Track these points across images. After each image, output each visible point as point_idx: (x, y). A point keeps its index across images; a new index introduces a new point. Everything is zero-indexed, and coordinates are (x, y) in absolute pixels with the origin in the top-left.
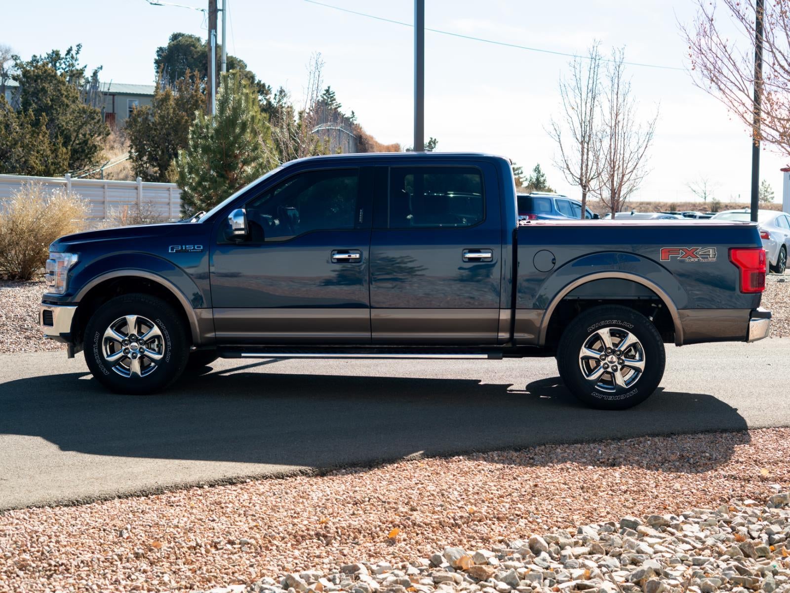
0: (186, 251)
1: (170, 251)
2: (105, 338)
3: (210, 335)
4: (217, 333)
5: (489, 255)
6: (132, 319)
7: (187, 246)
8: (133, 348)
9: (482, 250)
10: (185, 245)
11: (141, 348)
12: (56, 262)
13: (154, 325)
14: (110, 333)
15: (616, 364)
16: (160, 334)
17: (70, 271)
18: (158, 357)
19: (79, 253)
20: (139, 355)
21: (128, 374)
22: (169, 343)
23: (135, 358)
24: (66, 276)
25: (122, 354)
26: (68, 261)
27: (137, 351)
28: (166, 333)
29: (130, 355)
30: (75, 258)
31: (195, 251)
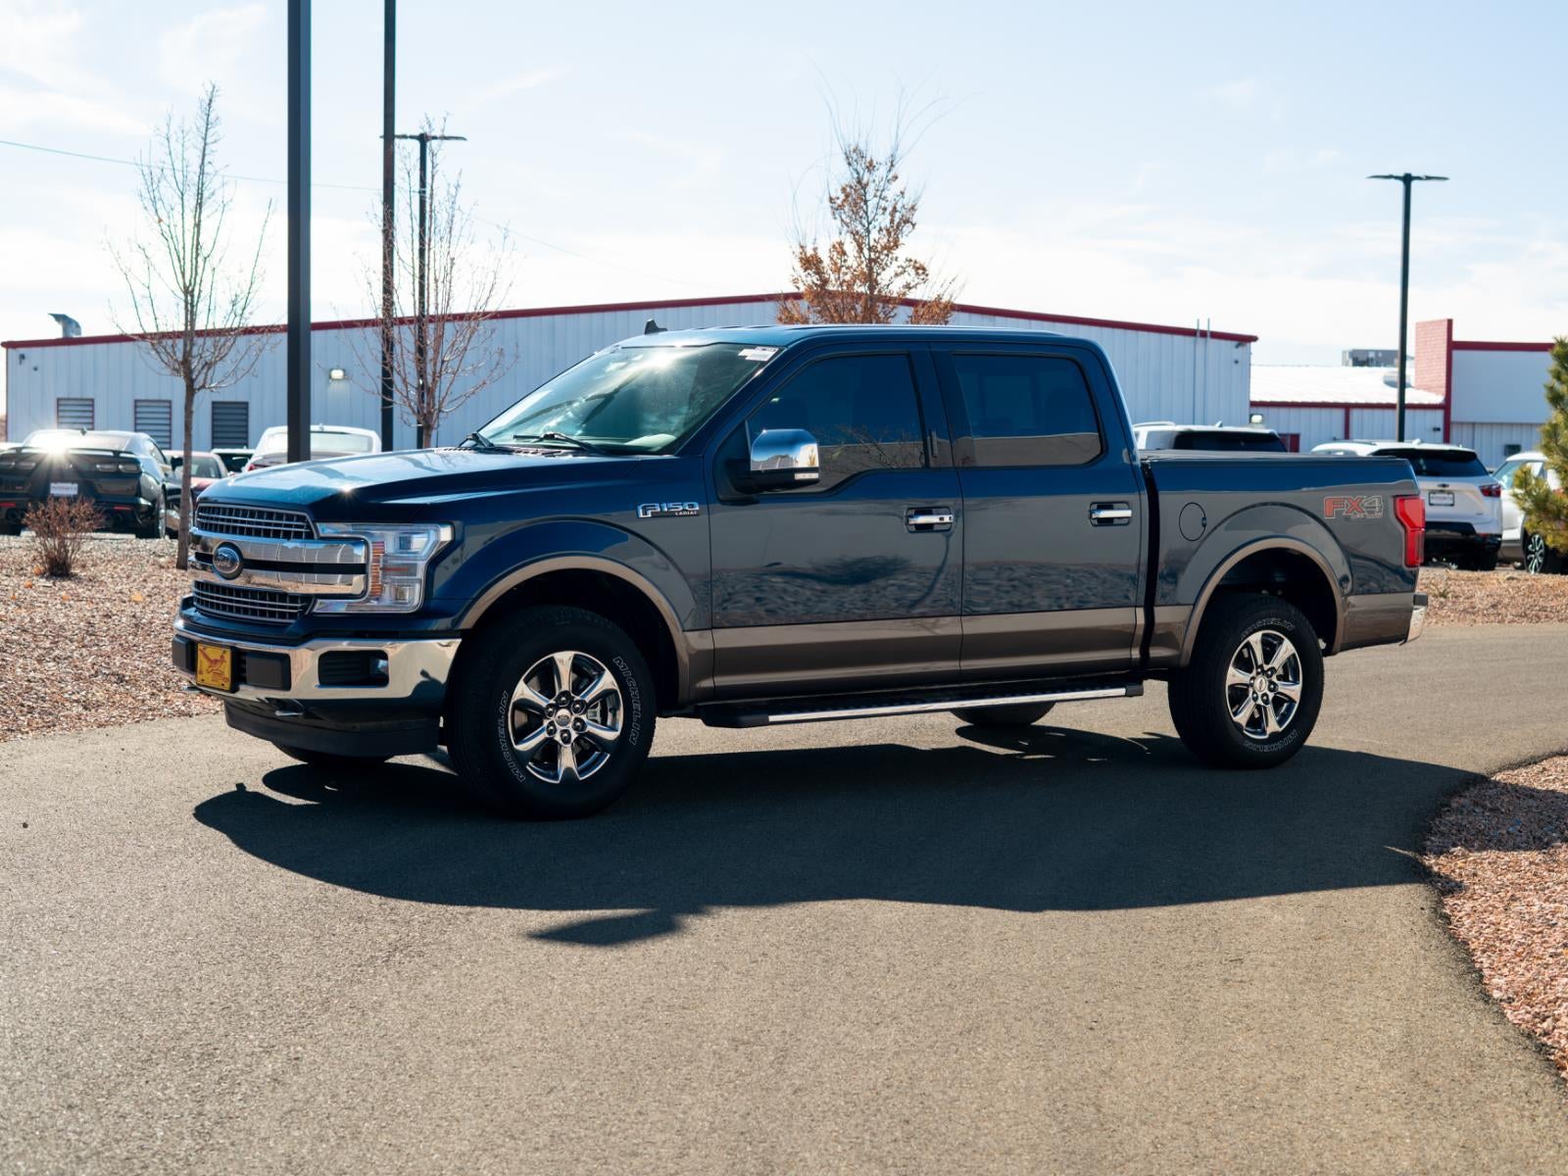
0: (670, 515)
1: (641, 516)
2: (514, 704)
3: (707, 683)
4: (717, 679)
5: (1128, 513)
6: (564, 659)
7: (671, 505)
8: (564, 722)
9: (1115, 505)
10: (667, 502)
11: (577, 720)
12: (366, 543)
13: (604, 670)
14: (523, 691)
15: (1266, 691)
16: (616, 687)
17: (434, 563)
18: (610, 736)
19: (457, 523)
20: (574, 735)
21: (555, 777)
22: (637, 706)
23: (566, 741)
24: (421, 574)
25: (544, 735)
26: (425, 541)
27: (570, 727)
28: (632, 684)
29: (557, 737)
30: (446, 534)
31: (685, 513)
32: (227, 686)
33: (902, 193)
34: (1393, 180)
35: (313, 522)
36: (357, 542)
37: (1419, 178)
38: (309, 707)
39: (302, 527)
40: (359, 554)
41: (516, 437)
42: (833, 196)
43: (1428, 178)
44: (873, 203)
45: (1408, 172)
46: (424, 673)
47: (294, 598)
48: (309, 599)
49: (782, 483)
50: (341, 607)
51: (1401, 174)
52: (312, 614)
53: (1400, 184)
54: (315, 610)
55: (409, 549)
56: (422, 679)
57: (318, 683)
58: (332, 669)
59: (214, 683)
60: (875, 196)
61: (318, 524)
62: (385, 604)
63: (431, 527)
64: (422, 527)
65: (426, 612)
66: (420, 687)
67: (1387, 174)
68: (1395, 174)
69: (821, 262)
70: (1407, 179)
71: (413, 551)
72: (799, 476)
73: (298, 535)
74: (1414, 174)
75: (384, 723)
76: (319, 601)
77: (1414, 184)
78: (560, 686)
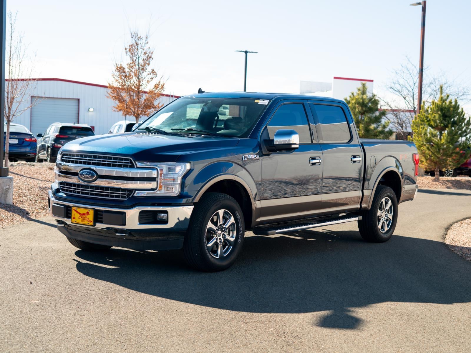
0: (251, 159)
1: (244, 160)
2: (207, 229)
3: (258, 220)
4: (261, 218)
6: (221, 212)
7: (252, 156)
8: (220, 235)
9: (357, 156)
11: (223, 234)
12: (157, 170)
13: (231, 216)
14: (210, 225)
15: (385, 217)
16: (234, 222)
17: (185, 177)
18: (232, 239)
19: (192, 162)
20: (223, 240)
21: (217, 256)
22: (241, 229)
23: (220, 242)
24: (179, 181)
25: (215, 240)
26: (181, 169)
27: (221, 237)
28: (240, 221)
29: (218, 242)
30: (188, 166)
31: (255, 159)
32: (91, 224)
33: (149, 48)
34: (242, 52)
35: (134, 161)
36: (153, 169)
37: (250, 52)
38: (131, 232)
39: (128, 163)
40: (154, 174)
41: (172, 129)
42: (126, 48)
43: (252, 52)
44: (140, 50)
45: (246, 50)
46: (178, 219)
47: (124, 190)
48: (131, 191)
49: (287, 148)
50: (145, 194)
51: (245, 51)
52: (133, 196)
53: (244, 54)
54: (135, 195)
55: (175, 172)
56: (178, 221)
57: (138, 223)
58: (144, 217)
59: (82, 222)
60: (141, 48)
61: (137, 162)
62: (162, 192)
63: (182, 164)
64: (179, 164)
65: (181, 196)
66: (177, 224)
67: (240, 50)
68: (243, 50)
69: (124, 69)
70: (246, 52)
71: (176, 173)
72: (293, 146)
73: (126, 166)
74: (248, 51)
75: (160, 237)
76: (137, 191)
77: (248, 54)
78: (220, 222)
